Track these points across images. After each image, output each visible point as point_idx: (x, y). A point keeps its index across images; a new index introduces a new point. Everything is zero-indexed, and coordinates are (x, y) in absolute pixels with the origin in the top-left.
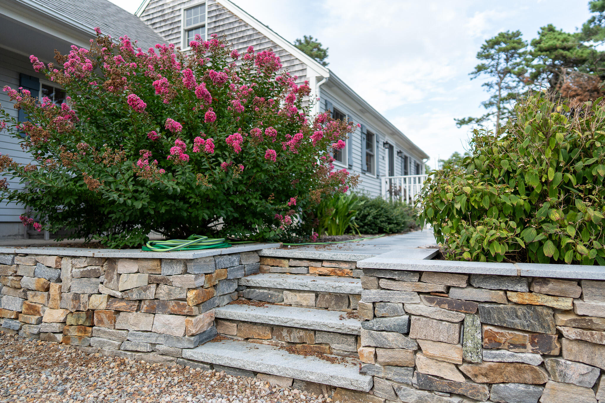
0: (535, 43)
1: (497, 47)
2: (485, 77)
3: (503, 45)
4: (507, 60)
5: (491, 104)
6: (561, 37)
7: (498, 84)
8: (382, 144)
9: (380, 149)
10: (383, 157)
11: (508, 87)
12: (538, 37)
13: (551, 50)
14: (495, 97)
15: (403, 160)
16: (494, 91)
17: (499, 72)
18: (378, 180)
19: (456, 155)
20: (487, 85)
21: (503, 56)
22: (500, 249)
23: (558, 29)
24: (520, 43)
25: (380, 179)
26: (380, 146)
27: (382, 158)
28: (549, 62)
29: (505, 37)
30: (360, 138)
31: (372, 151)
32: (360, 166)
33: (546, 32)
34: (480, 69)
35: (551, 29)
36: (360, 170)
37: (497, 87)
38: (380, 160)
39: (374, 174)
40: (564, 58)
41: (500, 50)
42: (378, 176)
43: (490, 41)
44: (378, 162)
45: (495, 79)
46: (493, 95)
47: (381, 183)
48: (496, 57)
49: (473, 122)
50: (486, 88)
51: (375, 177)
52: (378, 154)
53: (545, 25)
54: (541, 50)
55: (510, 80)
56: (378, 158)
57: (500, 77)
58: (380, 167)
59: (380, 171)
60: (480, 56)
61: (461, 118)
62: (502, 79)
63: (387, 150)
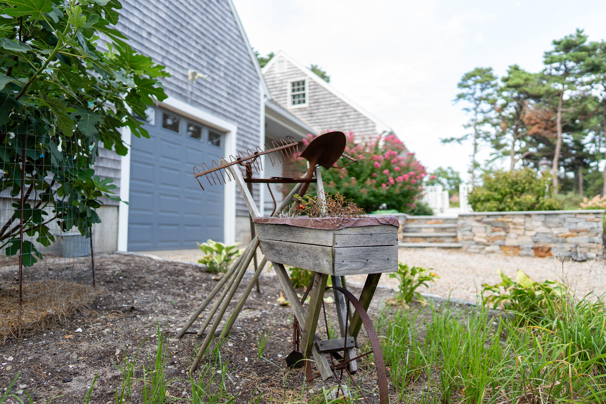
0: (505, 80)
1: (473, 78)
2: (464, 103)
3: (478, 78)
4: (482, 89)
5: (469, 126)
6: (524, 76)
7: (475, 109)
11: (483, 112)
12: (506, 75)
13: (516, 87)
14: (473, 120)
16: (471, 115)
17: (476, 100)
19: (440, 169)
20: (466, 109)
21: (478, 86)
22: (495, 209)
23: (521, 67)
24: (492, 78)
28: (515, 94)
29: (480, 72)
33: (512, 70)
34: (460, 96)
35: (516, 68)
37: (473, 112)
40: (526, 93)
41: (476, 82)
43: (469, 74)
45: (472, 105)
46: (470, 118)
48: (473, 87)
49: (455, 140)
50: (465, 112)
53: (512, 64)
54: (509, 86)
55: (485, 106)
57: (476, 104)
60: (461, 86)
61: (444, 138)
62: (478, 105)
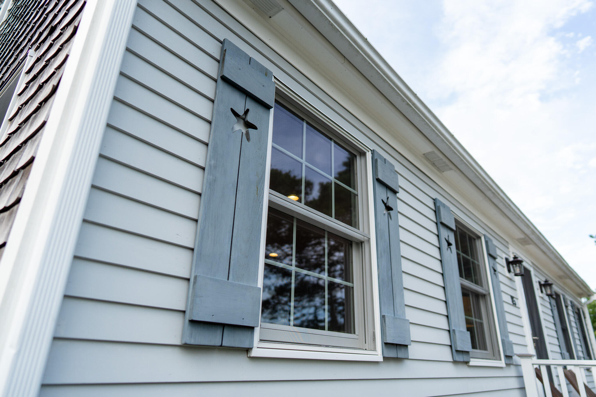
8: (504, 263)
9: (501, 278)
10: (512, 298)
15: (553, 302)
18: (512, 372)
25: (518, 366)
26: (499, 268)
27: (510, 301)
30: (434, 240)
31: (478, 282)
32: (444, 338)
36: (446, 354)
38: (508, 308)
39: (496, 356)
42: (508, 357)
44: (502, 313)
47: (520, 377)
51: (502, 363)
52: (498, 292)
56: (500, 302)
58: (510, 328)
59: (512, 338)
63: (518, 280)
